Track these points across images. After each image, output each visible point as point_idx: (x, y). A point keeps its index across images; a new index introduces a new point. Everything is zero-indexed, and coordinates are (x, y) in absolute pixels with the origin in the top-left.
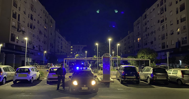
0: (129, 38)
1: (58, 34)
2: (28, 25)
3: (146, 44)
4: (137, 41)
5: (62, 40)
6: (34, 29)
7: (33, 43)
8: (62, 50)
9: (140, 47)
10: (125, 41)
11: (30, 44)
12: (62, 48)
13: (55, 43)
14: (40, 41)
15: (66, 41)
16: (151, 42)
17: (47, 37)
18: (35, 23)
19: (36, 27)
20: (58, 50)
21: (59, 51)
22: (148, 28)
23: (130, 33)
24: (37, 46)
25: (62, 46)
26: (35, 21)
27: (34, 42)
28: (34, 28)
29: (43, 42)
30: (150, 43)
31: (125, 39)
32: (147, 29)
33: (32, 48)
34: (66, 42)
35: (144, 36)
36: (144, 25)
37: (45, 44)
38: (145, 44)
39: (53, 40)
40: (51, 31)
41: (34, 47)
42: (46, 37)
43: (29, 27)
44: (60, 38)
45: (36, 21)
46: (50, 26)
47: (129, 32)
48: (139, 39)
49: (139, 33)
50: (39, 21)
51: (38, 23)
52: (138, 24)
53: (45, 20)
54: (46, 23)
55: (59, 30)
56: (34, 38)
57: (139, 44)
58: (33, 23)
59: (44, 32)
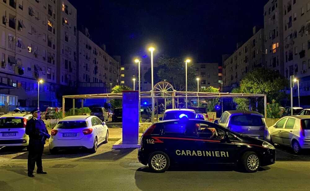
0: (254, 45)
1: (85, 39)
2: (4, 19)
3: (291, 58)
4: (271, 51)
5: (96, 53)
6: (19, 29)
7: (19, 62)
8: (97, 76)
9: (278, 65)
10: (246, 52)
11: (11, 65)
12: (96, 73)
13: (77, 60)
14: (36, 57)
15: (107, 55)
16: (300, 53)
17: (56, 47)
18: (21, 16)
19: (25, 23)
20: (87, 78)
21: (89, 79)
22: (295, 19)
23: (256, 32)
24: (29, 69)
25: (96, 68)
26: (22, 9)
27: (20, 60)
28: (20, 26)
29: (44, 59)
30: (298, 54)
31: (246, 47)
32: (293, 19)
33: (17, 73)
34: (109, 57)
35: (286, 38)
36: (287, 11)
37: (50, 62)
38: (288, 57)
39: (73, 54)
40: (66, 33)
41: (21, 72)
42: (54, 46)
43: (7, 24)
44: (90, 48)
45: (26, 11)
46: (64, 22)
47: (254, 28)
48: (274, 46)
49: (274, 30)
50: (34, 11)
51: (30, 14)
52: (273, 9)
53: (49, 6)
54: (51, 15)
55: (87, 30)
56: (21, 49)
57: (274, 59)
58: (16, 14)
59: (47, 36)
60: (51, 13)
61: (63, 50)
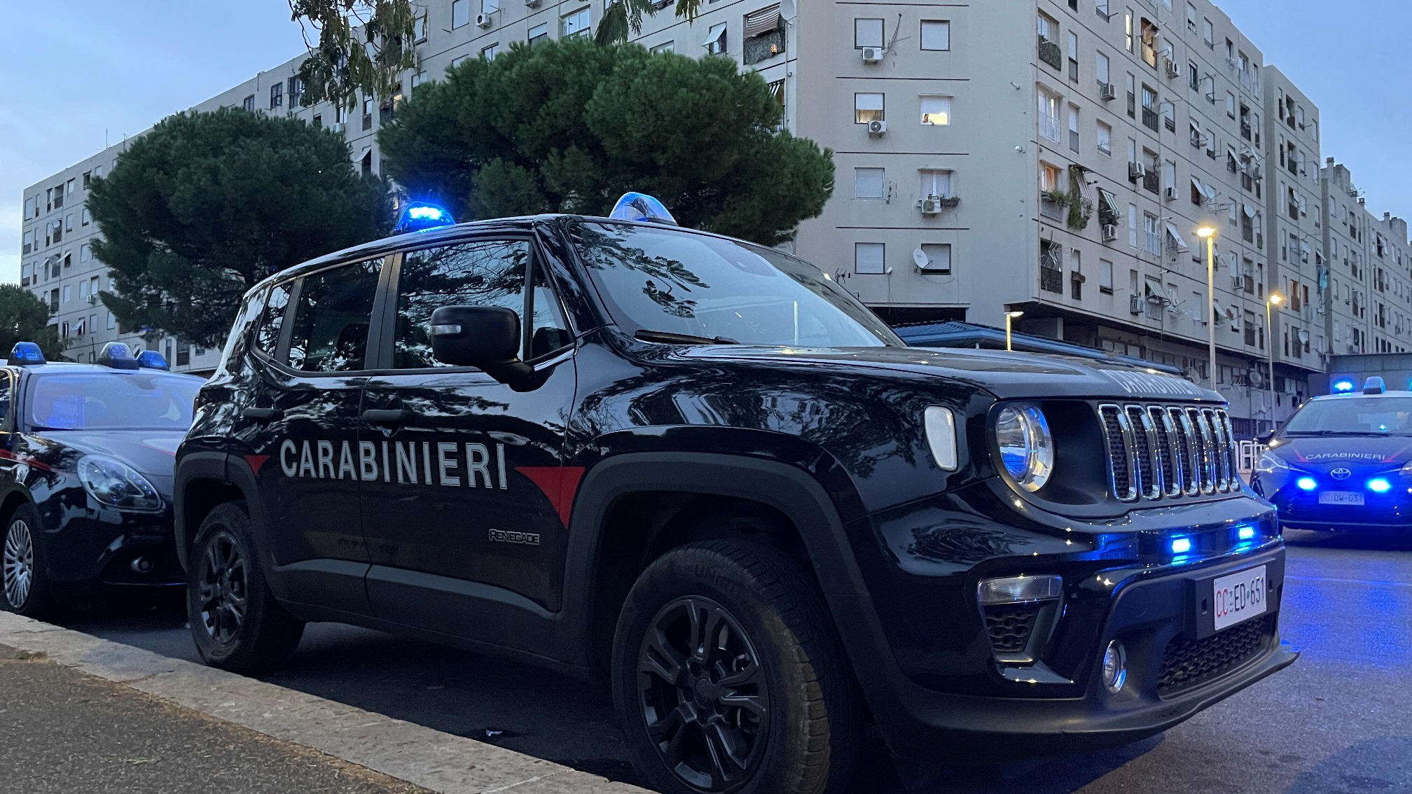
2: (1131, 168)
6: (1168, 193)
17: (1265, 241)
18: (1171, 151)
26: (1173, 130)
27: (1175, 287)
39: (1312, 260)
40: (1290, 192)
42: (1260, 237)
43: (1141, 183)
45: (1183, 135)
51: (1192, 143)
53: (1242, 108)
54: (1249, 137)
56: (1173, 255)
58: (1159, 148)
59: (1239, 207)
60: (1249, 132)
61: (1284, 249)
